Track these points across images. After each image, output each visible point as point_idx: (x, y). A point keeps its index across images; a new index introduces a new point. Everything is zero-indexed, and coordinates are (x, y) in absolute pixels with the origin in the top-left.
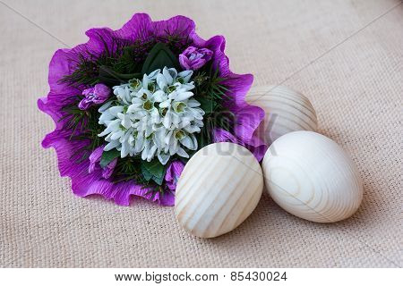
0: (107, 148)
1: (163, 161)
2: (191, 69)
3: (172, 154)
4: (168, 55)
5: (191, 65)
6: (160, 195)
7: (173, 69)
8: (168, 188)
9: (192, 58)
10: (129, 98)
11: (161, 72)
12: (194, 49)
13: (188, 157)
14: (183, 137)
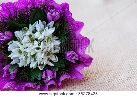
0: (12, 63)
1: (41, 69)
2: (53, 20)
3: (45, 64)
4: (41, 13)
5: (53, 18)
6: (40, 86)
7: (44, 22)
8: (44, 82)
9: (54, 14)
10: (22, 37)
11: (38, 23)
12: (54, 10)
13: (53, 65)
14: (50, 56)
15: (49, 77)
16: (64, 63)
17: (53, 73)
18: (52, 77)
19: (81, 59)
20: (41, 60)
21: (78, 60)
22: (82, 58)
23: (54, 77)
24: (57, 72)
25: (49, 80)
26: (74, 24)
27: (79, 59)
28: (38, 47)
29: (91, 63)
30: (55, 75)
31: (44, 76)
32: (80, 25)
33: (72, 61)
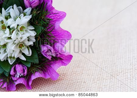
1: (11, 62)
2: (31, 7)
3: (16, 57)
5: (30, 4)
7: (20, 7)
8: (12, 79)
11: (13, 8)
13: (25, 60)
14: (23, 48)
15: (18, 74)
16: (38, 59)
17: (24, 69)
18: (22, 75)
19: (58, 56)
20: (12, 52)
21: (54, 56)
22: (60, 54)
23: (24, 74)
24: (28, 68)
25: (18, 77)
26: (55, 14)
27: (57, 55)
28: (9, 36)
29: (70, 61)
30: (26, 72)
31: (12, 73)
32: (61, 15)
33: (48, 58)
